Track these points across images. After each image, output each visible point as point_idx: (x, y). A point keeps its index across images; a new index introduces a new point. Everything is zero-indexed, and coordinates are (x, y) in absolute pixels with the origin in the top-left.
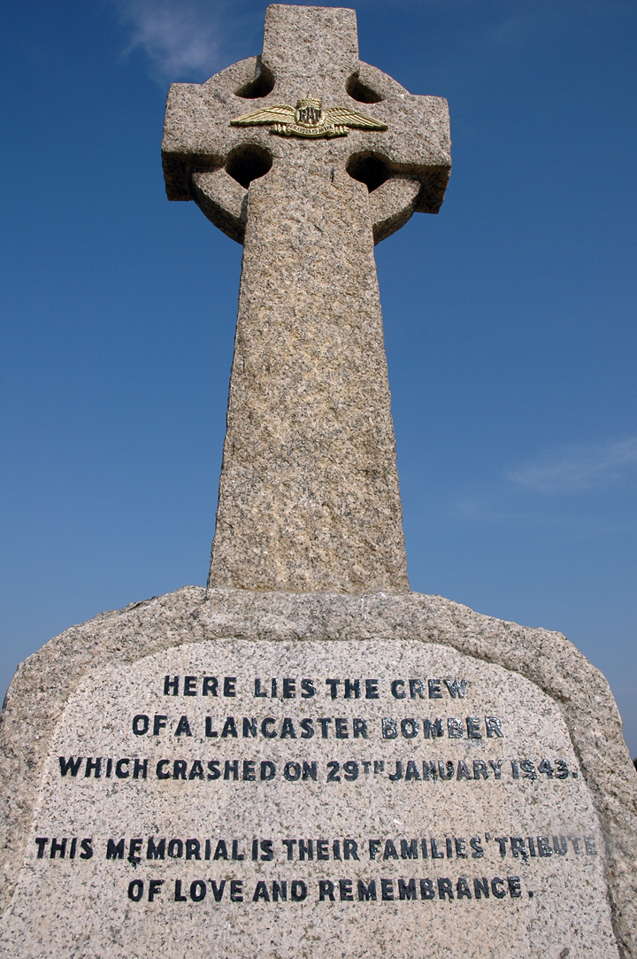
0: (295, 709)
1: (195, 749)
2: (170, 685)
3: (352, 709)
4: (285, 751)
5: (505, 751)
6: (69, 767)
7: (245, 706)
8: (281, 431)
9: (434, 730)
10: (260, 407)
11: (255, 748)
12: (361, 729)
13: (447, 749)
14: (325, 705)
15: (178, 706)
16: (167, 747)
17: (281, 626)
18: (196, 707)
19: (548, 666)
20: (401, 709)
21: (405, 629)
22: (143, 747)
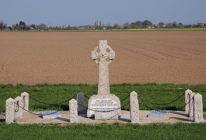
0: (103, 102)
1: (98, 104)
2: (97, 101)
3: (106, 102)
4: (102, 104)
5: (113, 104)
6: (92, 105)
7: (100, 102)
8: (102, 84)
9: (110, 103)
10: (100, 82)
11: (101, 104)
12: (106, 103)
13: (110, 104)
14: (104, 102)
15: (97, 102)
16: (97, 104)
17: (102, 98)
18: (98, 102)
19: (116, 100)
20: (108, 102)
21: (109, 98)
22: (95, 104)
